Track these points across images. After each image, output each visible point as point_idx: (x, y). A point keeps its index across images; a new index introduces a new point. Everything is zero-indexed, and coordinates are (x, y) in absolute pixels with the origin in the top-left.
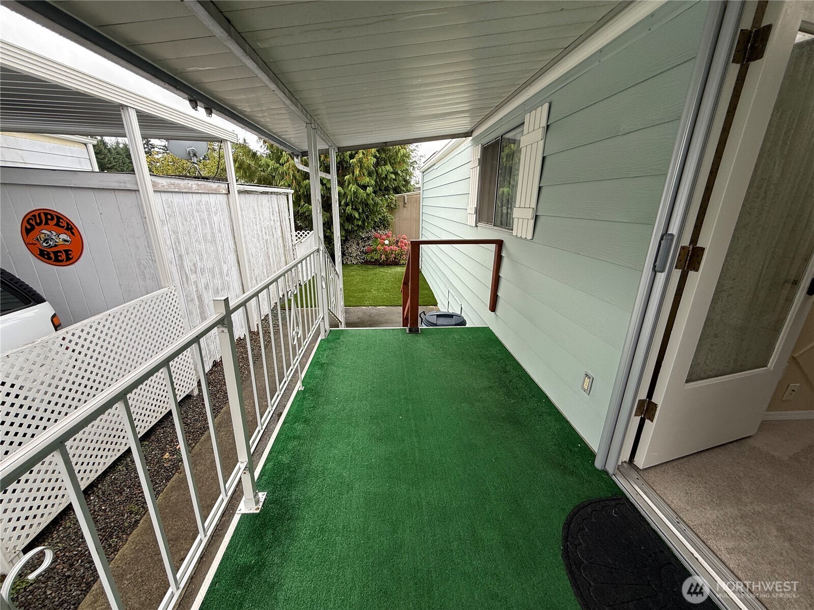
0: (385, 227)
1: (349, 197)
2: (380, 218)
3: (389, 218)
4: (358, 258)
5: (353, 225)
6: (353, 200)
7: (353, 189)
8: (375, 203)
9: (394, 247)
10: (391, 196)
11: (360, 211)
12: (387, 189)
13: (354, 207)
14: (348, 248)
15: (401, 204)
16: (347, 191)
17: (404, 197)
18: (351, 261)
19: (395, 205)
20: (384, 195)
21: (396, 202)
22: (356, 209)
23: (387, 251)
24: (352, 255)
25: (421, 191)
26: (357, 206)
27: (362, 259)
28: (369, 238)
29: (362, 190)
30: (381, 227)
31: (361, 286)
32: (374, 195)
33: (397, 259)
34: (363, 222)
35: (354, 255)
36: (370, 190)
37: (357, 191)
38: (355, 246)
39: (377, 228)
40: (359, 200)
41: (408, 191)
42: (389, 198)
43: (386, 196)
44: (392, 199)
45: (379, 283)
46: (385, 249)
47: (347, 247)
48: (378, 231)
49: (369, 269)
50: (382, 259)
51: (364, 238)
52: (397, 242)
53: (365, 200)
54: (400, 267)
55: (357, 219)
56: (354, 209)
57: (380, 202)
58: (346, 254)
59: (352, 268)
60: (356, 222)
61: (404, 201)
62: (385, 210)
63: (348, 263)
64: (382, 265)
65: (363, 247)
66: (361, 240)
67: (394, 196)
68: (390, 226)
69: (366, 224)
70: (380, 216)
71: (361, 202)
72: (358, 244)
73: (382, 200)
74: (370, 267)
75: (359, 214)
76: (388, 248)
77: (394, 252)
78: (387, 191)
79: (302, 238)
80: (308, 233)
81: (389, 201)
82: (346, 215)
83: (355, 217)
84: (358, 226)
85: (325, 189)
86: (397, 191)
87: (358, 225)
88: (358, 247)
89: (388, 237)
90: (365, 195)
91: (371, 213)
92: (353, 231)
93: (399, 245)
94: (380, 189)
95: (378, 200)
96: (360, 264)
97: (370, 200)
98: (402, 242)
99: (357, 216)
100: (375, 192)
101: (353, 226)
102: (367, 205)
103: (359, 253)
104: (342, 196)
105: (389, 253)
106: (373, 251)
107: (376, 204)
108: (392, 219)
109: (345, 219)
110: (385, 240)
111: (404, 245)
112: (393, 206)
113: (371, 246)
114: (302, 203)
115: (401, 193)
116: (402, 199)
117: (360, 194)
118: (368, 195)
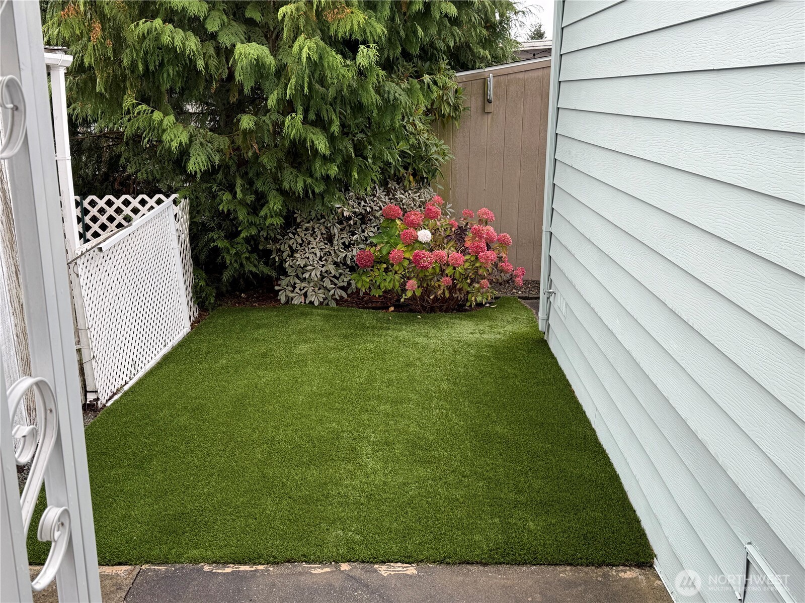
0: (421, 181)
1: (293, 81)
2: (403, 154)
3: (434, 149)
4: (327, 283)
5: (311, 176)
6: (306, 90)
7: (305, 51)
8: (387, 101)
9: (449, 253)
10: (441, 78)
11: (335, 128)
12: (428, 54)
13: (312, 116)
14: (293, 251)
15: (473, 103)
16: (289, 61)
17: (485, 81)
18: (305, 295)
19: (456, 108)
20: (418, 76)
21: (456, 98)
22: (321, 124)
23: (424, 268)
24: (307, 275)
25: (553, 58)
26: (324, 114)
27: (342, 288)
28: (364, 219)
29: (339, 58)
30: (406, 183)
31: (321, 421)
32: (382, 73)
33: (460, 290)
34: (346, 165)
35: (315, 275)
36: (366, 55)
37: (321, 58)
38: (317, 245)
39: (392, 185)
40: (332, 92)
41: (498, 60)
42: (435, 83)
43: (427, 78)
44: (445, 88)
45: (395, 402)
46: (417, 260)
47: (290, 247)
48: (399, 195)
49: (364, 327)
50: (409, 294)
51: (350, 218)
52: (461, 232)
53: (353, 91)
54: (471, 317)
55: (324, 157)
56: (314, 124)
57: (403, 98)
58: (289, 271)
59: (305, 323)
60: (319, 168)
61: (485, 93)
62: (420, 126)
63: (295, 302)
64: (411, 311)
65: (347, 247)
66: (340, 223)
67: (450, 78)
68: (438, 177)
69: (355, 174)
70: (403, 146)
71: (339, 99)
72: (330, 239)
73: (410, 92)
74: (367, 317)
75: (332, 139)
76: (428, 258)
77: (449, 271)
78: (430, 60)
79: (104, 235)
80: (159, 202)
81: (434, 95)
82: (287, 143)
83: (315, 151)
84: (327, 178)
85: (212, 51)
86: (462, 59)
87: (328, 176)
88: (328, 248)
89: (430, 215)
90: (350, 74)
91: (374, 135)
92: (308, 196)
93: (468, 243)
94: (406, 55)
95: (396, 90)
96: (333, 304)
97: (367, 91)
98: (477, 233)
99: (322, 145)
100: (388, 65)
101: (309, 181)
102: (359, 107)
103: (331, 268)
104: (272, 77)
105: (434, 274)
106: (380, 261)
107: (389, 106)
108: (444, 155)
109: (281, 155)
110: (417, 227)
111: (483, 244)
112: (446, 110)
113: (372, 244)
114: (129, 101)
115: (473, 68)
116: (477, 87)
117: (331, 68)
118: (362, 73)
